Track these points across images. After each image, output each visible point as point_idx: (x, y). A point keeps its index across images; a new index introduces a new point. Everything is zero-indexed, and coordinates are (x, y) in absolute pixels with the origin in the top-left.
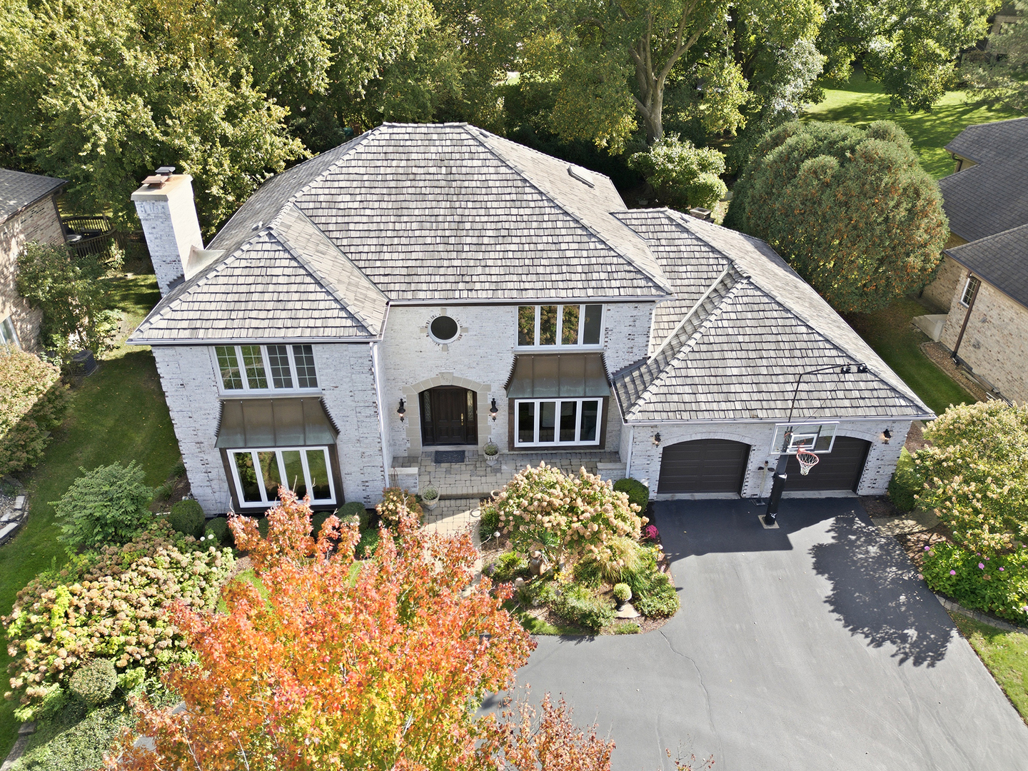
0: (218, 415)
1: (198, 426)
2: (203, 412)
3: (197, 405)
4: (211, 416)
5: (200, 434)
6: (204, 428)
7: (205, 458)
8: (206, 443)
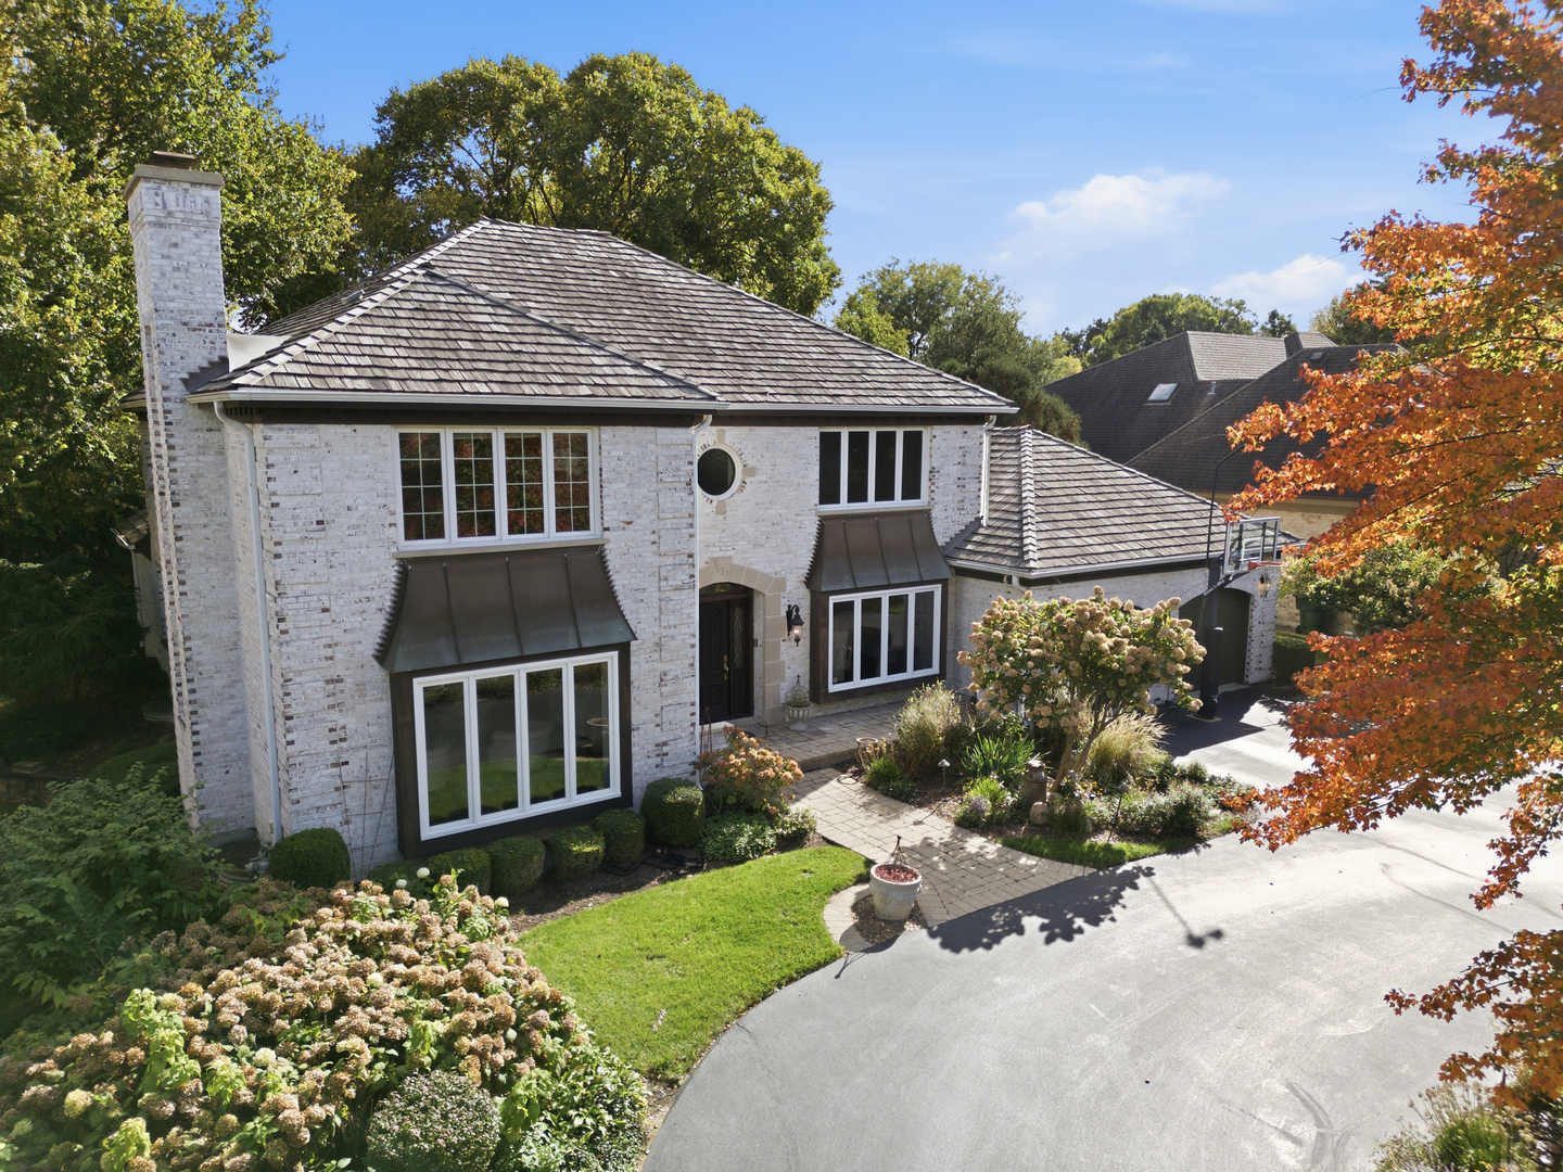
0: (387, 602)
1: (339, 636)
2: (356, 595)
3: (345, 577)
4: (373, 606)
5: (339, 656)
6: (349, 637)
7: (341, 722)
8: (349, 681)
